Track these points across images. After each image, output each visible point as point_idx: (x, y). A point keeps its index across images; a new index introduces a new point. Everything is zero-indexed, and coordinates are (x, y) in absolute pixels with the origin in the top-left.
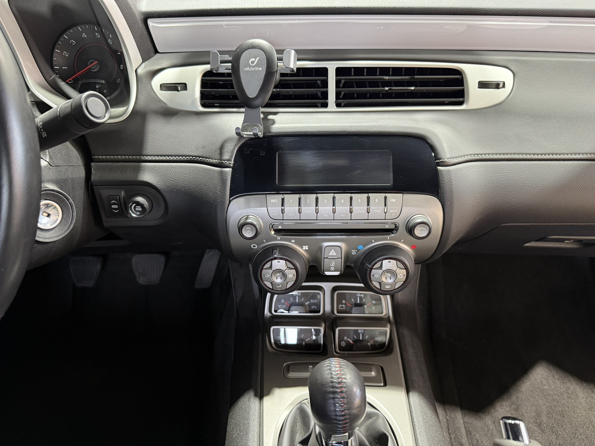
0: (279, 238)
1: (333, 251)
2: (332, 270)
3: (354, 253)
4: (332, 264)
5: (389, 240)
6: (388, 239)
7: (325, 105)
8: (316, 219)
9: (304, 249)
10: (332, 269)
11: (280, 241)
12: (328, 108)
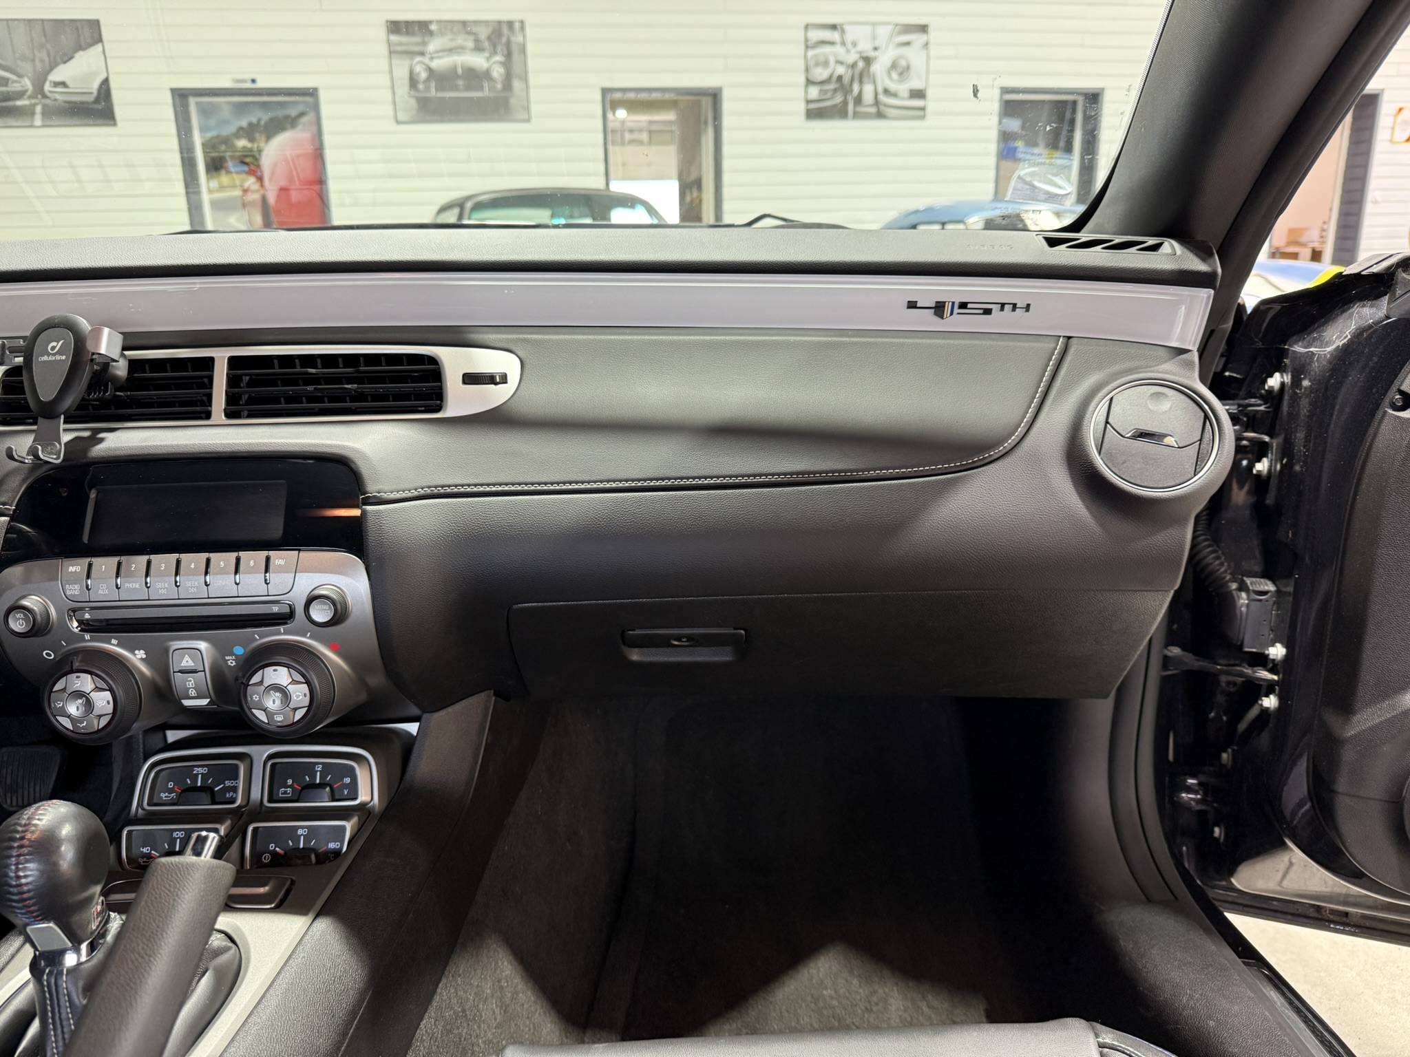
0: (87, 637)
1: (187, 658)
2: (193, 695)
3: (231, 663)
4: (191, 684)
5: (285, 633)
6: (282, 632)
7: (208, 416)
8: (147, 598)
9: (139, 657)
10: (193, 693)
11: (90, 641)
12: (211, 420)
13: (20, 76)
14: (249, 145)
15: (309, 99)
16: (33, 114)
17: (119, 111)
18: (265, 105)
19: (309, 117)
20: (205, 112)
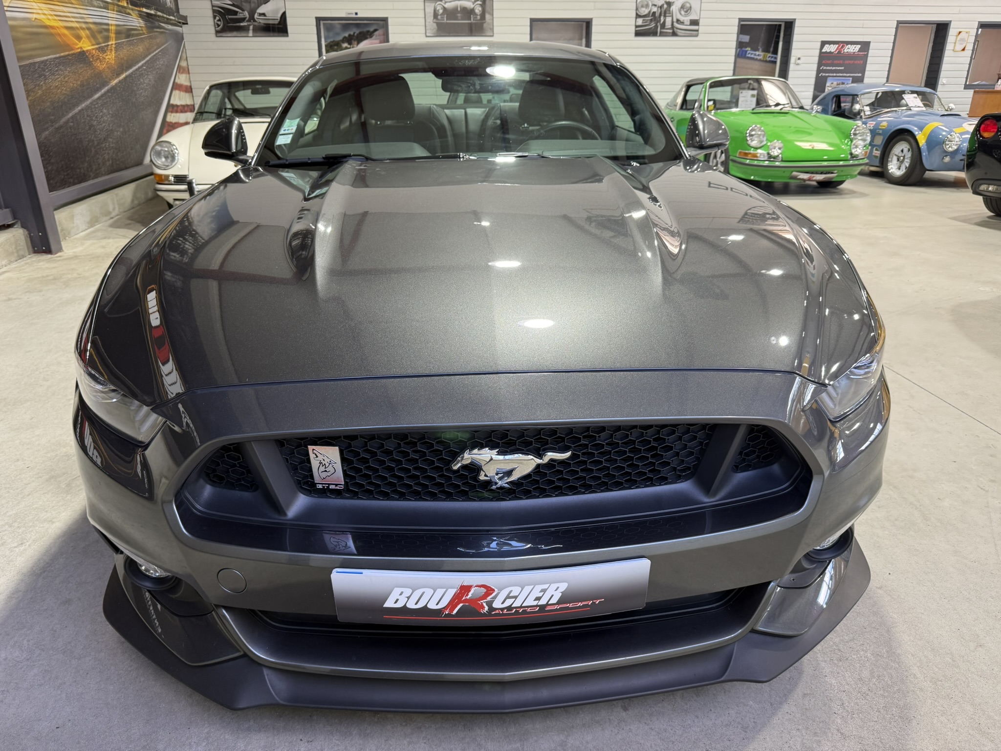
13: (243, 10)
15: (382, 23)
16: (249, 30)
17: (289, 29)
19: (381, 32)
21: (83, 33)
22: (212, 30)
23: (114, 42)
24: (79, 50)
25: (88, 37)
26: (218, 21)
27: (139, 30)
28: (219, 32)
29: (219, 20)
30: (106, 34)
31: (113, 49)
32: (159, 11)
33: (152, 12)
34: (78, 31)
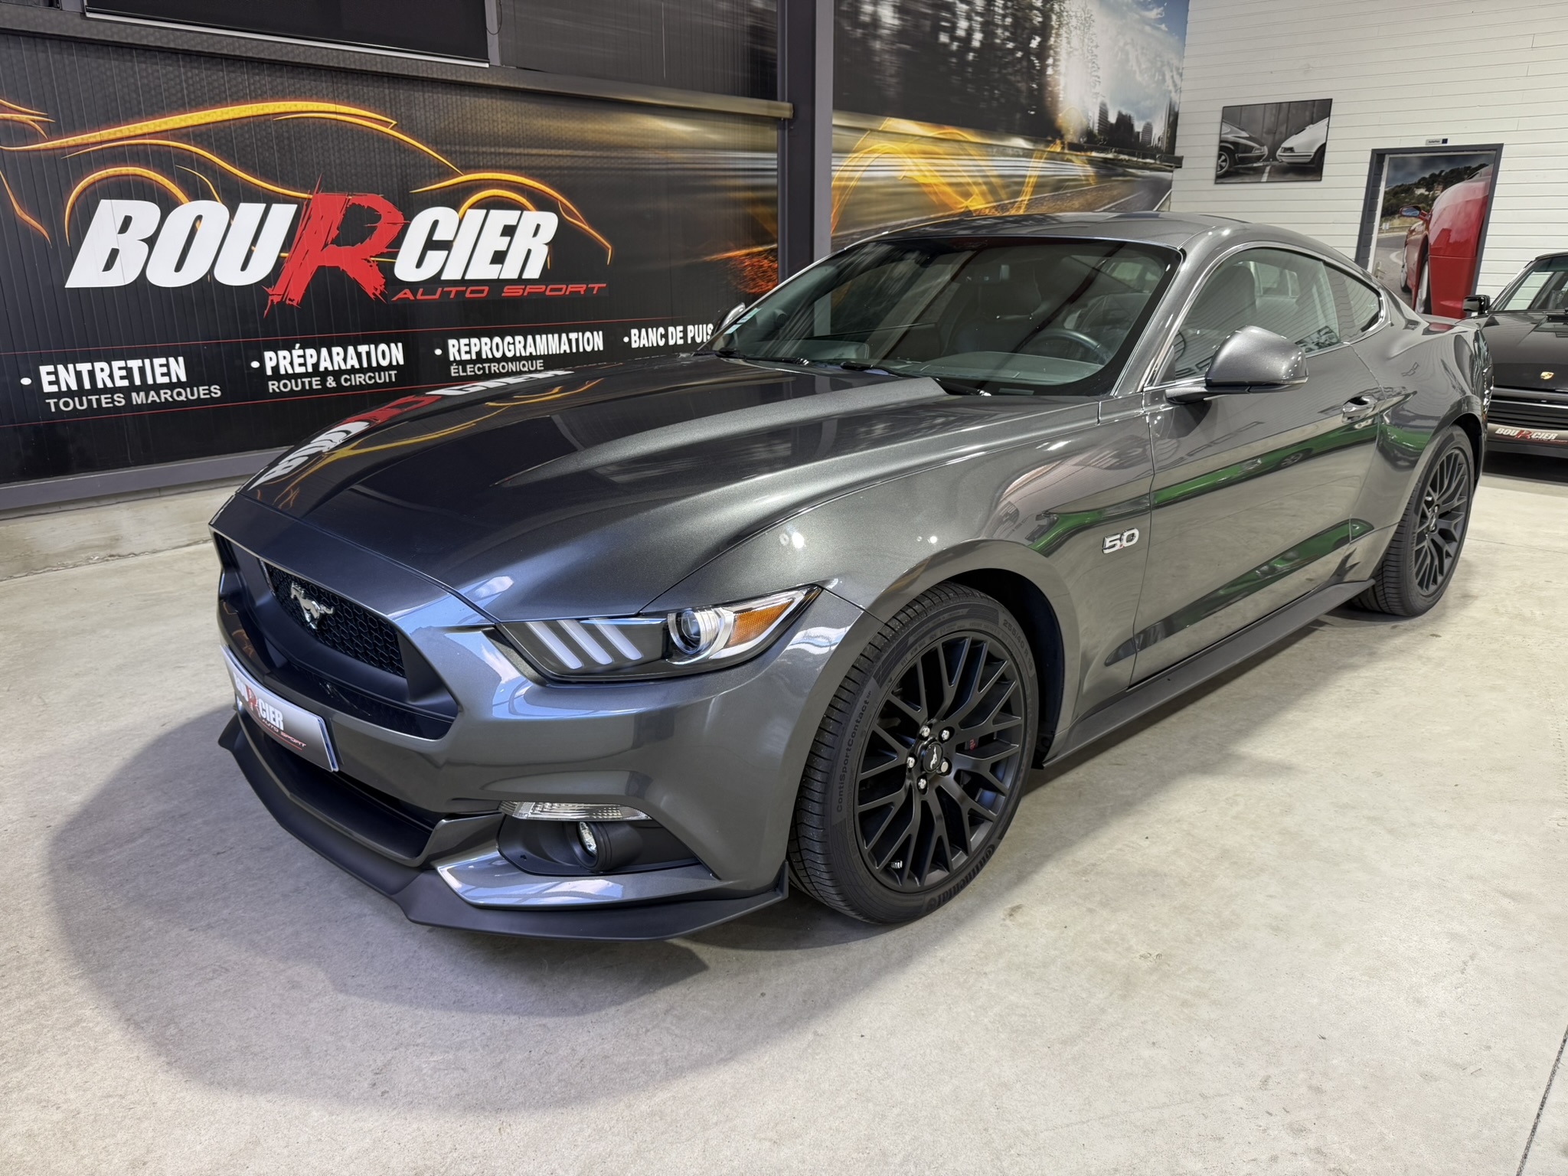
13: (1262, 145)
14: (1427, 193)
15: (1495, 152)
16: (1263, 172)
17: (1327, 169)
18: (1449, 159)
19: (1489, 169)
20: (1397, 166)
21: (975, 189)
22: (1212, 174)
23: (1028, 198)
24: (962, 210)
25: (983, 194)
26: (1223, 161)
27: (1082, 180)
28: (1223, 176)
29: (1225, 161)
30: (1016, 188)
31: (1023, 207)
32: (1124, 154)
33: (1110, 156)
34: (968, 187)
